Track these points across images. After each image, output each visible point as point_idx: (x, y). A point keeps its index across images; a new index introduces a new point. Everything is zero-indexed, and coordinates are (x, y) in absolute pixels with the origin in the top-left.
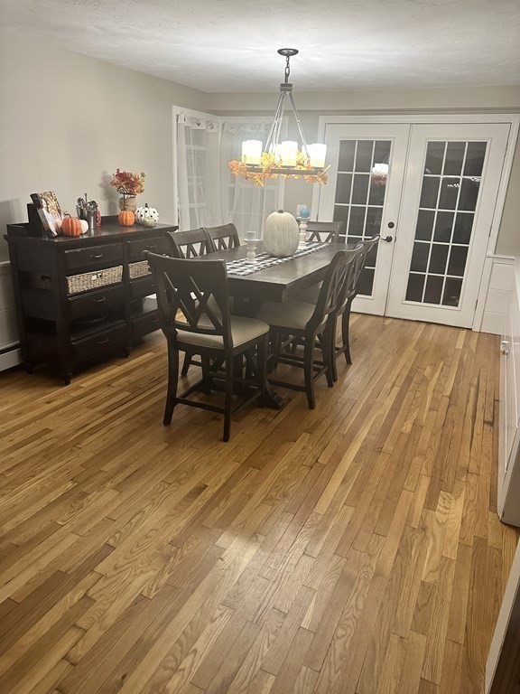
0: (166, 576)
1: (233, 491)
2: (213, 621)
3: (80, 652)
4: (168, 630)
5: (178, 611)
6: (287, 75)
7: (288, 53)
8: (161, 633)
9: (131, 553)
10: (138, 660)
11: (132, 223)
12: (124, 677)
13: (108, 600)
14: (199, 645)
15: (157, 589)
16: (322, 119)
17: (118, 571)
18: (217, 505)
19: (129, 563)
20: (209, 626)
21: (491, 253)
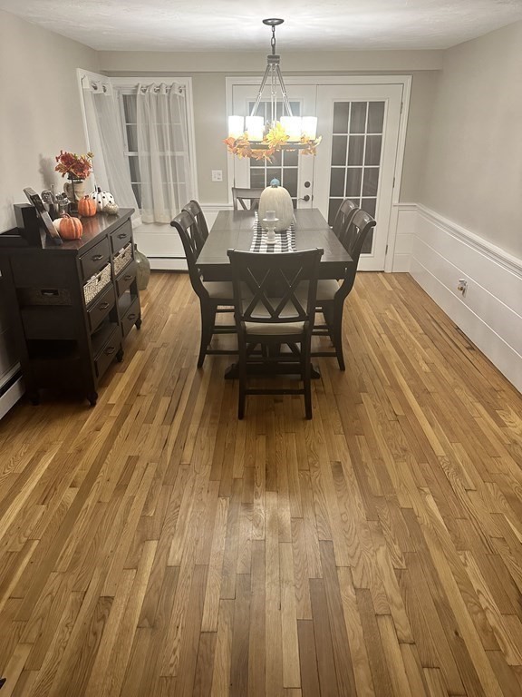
0: (396, 547)
1: (364, 460)
2: (465, 565)
3: (406, 633)
4: (445, 585)
5: (435, 569)
6: (273, 46)
7: (273, 23)
8: (443, 591)
9: (348, 540)
10: (452, 616)
11: (94, 212)
12: (457, 633)
13: (376, 584)
14: (476, 586)
15: (401, 559)
16: (229, 81)
17: (356, 559)
18: (366, 476)
19: (356, 548)
20: (467, 570)
21: (396, 202)
